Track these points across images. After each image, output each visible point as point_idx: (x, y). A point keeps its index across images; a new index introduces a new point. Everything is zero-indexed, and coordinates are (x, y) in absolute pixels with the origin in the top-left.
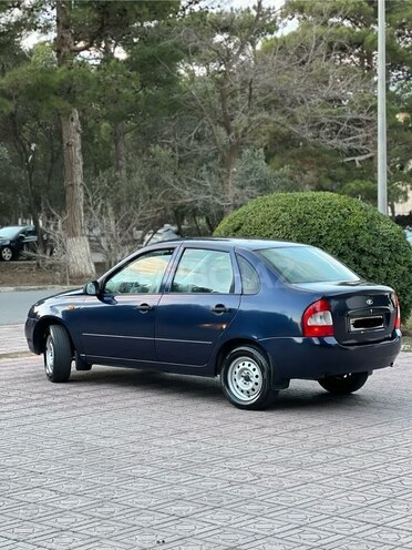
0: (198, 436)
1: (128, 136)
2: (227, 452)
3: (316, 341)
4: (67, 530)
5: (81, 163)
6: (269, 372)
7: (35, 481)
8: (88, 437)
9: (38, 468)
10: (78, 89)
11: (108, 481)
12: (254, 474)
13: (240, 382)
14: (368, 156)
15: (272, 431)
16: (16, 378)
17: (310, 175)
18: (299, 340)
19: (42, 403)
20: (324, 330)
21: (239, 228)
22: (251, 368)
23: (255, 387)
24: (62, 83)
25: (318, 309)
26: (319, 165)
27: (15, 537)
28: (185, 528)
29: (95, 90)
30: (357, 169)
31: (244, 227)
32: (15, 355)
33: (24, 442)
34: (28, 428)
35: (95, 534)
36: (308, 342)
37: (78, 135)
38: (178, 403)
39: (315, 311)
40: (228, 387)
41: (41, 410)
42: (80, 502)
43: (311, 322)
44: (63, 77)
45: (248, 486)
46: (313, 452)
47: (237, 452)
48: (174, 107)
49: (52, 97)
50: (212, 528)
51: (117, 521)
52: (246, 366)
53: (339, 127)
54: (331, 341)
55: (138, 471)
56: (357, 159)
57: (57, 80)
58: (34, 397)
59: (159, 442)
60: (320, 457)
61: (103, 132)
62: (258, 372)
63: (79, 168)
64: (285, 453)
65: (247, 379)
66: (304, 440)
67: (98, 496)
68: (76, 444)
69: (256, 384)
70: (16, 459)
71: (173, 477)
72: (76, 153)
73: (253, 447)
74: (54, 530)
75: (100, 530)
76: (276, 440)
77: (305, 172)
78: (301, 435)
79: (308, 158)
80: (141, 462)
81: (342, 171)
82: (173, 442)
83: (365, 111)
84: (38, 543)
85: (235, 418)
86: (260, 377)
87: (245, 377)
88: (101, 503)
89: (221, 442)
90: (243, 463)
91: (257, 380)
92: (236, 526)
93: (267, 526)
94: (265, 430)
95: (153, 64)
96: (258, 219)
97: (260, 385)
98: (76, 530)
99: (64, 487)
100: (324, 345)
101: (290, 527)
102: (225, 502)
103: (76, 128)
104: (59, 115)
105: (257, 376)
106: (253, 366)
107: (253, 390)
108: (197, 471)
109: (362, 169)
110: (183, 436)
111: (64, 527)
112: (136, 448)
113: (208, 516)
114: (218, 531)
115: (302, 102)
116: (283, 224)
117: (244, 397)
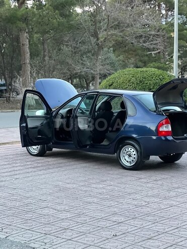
0: (112, 183)
1: (49, 41)
2: (129, 191)
3: (163, 138)
4: (67, 229)
5: (29, 53)
6: (141, 153)
7: (44, 204)
8: (60, 183)
9: (43, 198)
10: (30, 18)
11: (78, 204)
12: (146, 202)
13: (127, 157)
14: (158, 51)
15: (145, 181)
16: (16, 154)
17: (132, 60)
18: (154, 138)
19: (33, 166)
20: (167, 133)
21: (112, 85)
22: (132, 151)
23: (134, 160)
24: (23, 15)
25: (164, 123)
26: (136, 55)
27: (44, 232)
28: (124, 228)
29: (38, 19)
30: (153, 58)
31: (114, 84)
32: (12, 143)
33: (32, 185)
34: (31, 178)
35: (82, 231)
36: (159, 139)
37: (28, 40)
38: (96, 167)
39: (163, 124)
40: (121, 160)
41: (34, 170)
42: (69, 215)
43: (161, 129)
44: (23, 12)
45: (145, 208)
46: (169, 191)
47: (133, 191)
48: (71, 27)
49: (18, 22)
50: (136, 228)
51: (90, 225)
52: (129, 150)
53: (149, 38)
54: (170, 138)
55: (90, 200)
56: (153, 52)
57: (20, 14)
58: (28, 163)
59: (94, 186)
60: (172, 194)
61: (35, 39)
62: (135, 153)
63: (28, 55)
64: (156, 192)
65: (130, 156)
66: (162, 185)
67: (76, 212)
68: (56, 186)
69: (134, 158)
70: (31, 194)
71: (108, 203)
72: (27, 49)
73: (140, 188)
74: (61, 229)
75: (83, 229)
76: (149, 185)
77: (130, 59)
78: (160, 182)
79: (131, 52)
80: (90, 196)
81: (146, 58)
82: (101, 186)
83: (161, 30)
84: (57, 235)
85: (126, 174)
86: (136, 155)
87: (129, 155)
88: (79, 215)
89: (123, 186)
90: (138, 196)
91: (135, 156)
92: (147, 227)
93: (162, 227)
94: (142, 180)
95: (62, 7)
96: (121, 80)
97: (136, 158)
98: (72, 228)
99: (59, 208)
100: (167, 140)
101: (172, 228)
102: (137, 216)
103: (26, 36)
104: (21, 30)
105: (135, 155)
106: (133, 150)
107: (133, 161)
108: (118, 200)
109: (155, 57)
110: (105, 183)
111: (66, 228)
112: (85, 189)
113: (132, 222)
114: (140, 230)
115: (132, 26)
116: (133, 83)
117: (128, 164)
